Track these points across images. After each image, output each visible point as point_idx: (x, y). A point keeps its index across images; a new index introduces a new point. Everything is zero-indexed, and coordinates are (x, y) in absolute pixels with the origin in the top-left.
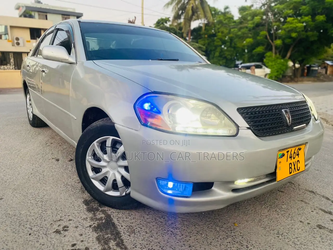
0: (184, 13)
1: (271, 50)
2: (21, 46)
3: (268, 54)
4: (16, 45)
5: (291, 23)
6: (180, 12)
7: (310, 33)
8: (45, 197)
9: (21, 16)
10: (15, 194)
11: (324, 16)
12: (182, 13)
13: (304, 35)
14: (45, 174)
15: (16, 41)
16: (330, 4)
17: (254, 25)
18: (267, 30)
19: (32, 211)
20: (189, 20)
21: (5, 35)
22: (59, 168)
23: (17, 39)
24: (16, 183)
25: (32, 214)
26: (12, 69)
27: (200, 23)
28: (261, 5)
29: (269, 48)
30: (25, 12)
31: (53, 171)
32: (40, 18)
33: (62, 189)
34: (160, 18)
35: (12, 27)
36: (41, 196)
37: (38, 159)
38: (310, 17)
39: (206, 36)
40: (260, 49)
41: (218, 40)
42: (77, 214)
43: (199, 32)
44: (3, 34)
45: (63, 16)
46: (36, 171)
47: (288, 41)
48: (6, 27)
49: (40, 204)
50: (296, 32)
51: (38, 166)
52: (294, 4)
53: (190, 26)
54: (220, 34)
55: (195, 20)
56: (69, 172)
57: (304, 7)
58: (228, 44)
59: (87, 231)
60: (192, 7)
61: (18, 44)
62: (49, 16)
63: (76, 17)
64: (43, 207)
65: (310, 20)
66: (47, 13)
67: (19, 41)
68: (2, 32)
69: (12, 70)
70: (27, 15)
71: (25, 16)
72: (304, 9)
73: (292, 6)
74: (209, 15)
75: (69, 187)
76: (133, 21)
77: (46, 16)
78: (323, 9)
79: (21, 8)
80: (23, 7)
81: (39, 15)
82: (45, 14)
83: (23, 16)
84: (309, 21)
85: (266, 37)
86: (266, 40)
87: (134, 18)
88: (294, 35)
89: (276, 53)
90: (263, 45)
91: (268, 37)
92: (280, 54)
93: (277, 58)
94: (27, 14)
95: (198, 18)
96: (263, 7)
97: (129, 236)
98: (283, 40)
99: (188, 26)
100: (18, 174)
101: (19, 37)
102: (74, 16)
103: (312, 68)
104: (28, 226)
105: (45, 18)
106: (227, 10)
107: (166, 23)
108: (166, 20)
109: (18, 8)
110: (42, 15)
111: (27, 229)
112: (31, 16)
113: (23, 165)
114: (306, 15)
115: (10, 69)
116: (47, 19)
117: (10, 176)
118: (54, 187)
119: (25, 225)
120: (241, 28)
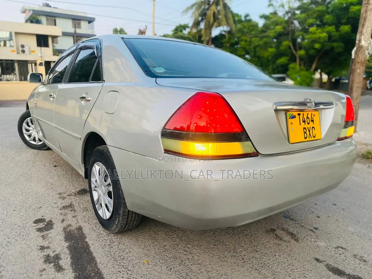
0: (205, 19)
1: (295, 61)
2: (26, 54)
3: (292, 65)
4: (21, 53)
5: (315, 33)
6: (200, 19)
7: (335, 44)
8: (29, 190)
9: (27, 21)
10: (7, 188)
11: (349, 26)
12: (202, 19)
13: (328, 46)
14: (32, 175)
15: (21, 49)
16: (355, 14)
17: (276, 35)
18: (290, 39)
19: (18, 198)
20: (209, 27)
21: (10, 40)
22: (45, 171)
23: (23, 46)
24: (8, 181)
25: (18, 200)
26: (16, 80)
27: (221, 31)
28: (284, 12)
29: (293, 59)
30: (31, 16)
31: (39, 173)
32: (48, 24)
33: (43, 185)
34: (178, 25)
35: (16, 33)
36: (26, 189)
37: (29, 165)
38: (334, 27)
39: (228, 45)
40: (282, 60)
41: (242, 49)
42: (50, 201)
43: (220, 41)
44: (8, 40)
45: (74, 21)
46: (25, 173)
47: (312, 52)
48: (11, 33)
49: (24, 194)
50: (319, 43)
51: (28, 170)
52: (318, 13)
53: (210, 34)
54: (243, 43)
55: (217, 27)
56: (51, 174)
57: (327, 16)
58: (252, 53)
59: (54, 210)
60: (214, 13)
61: (23, 52)
62: (58, 21)
63: (87, 23)
64: (26, 196)
65: (334, 30)
66: (55, 17)
67: (25, 49)
68: (6, 38)
69: (16, 82)
70: (34, 20)
71: (32, 22)
72: (327, 19)
73: (315, 15)
74: (231, 21)
75: (49, 184)
76: (143, 30)
77: (55, 21)
78: (348, 18)
79: (27, 12)
80: (30, 10)
81: (47, 19)
82: (54, 18)
83: (29, 21)
84: (333, 32)
85: (290, 48)
86: (289, 50)
87: (145, 27)
88: (317, 46)
89: (300, 65)
90: (287, 55)
91: (292, 47)
92: (304, 66)
93: (302, 70)
94: (34, 18)
95: (219, 25)
96: (286, 15)
97: (83, 212)
98: (307, 50)
99: (209, 34)
100: (11, 175)
101: (25, 44)
102: (85, 20)
103: (342, 81)
104: (14, 206)
105: (54, 23)
106: (248, 18)
107: (185, 29)
108: (184, 27)
109: (24, 12)
110: (51, 20)
111: (13, 208)
112: (38, 22)
113: (16, 169)
114: (330, 25)
115: (13, 80)
116: (55, 25)
117: (4, 177)
118: (37, 184)
119: (12, 206)
120: (263, 37)
